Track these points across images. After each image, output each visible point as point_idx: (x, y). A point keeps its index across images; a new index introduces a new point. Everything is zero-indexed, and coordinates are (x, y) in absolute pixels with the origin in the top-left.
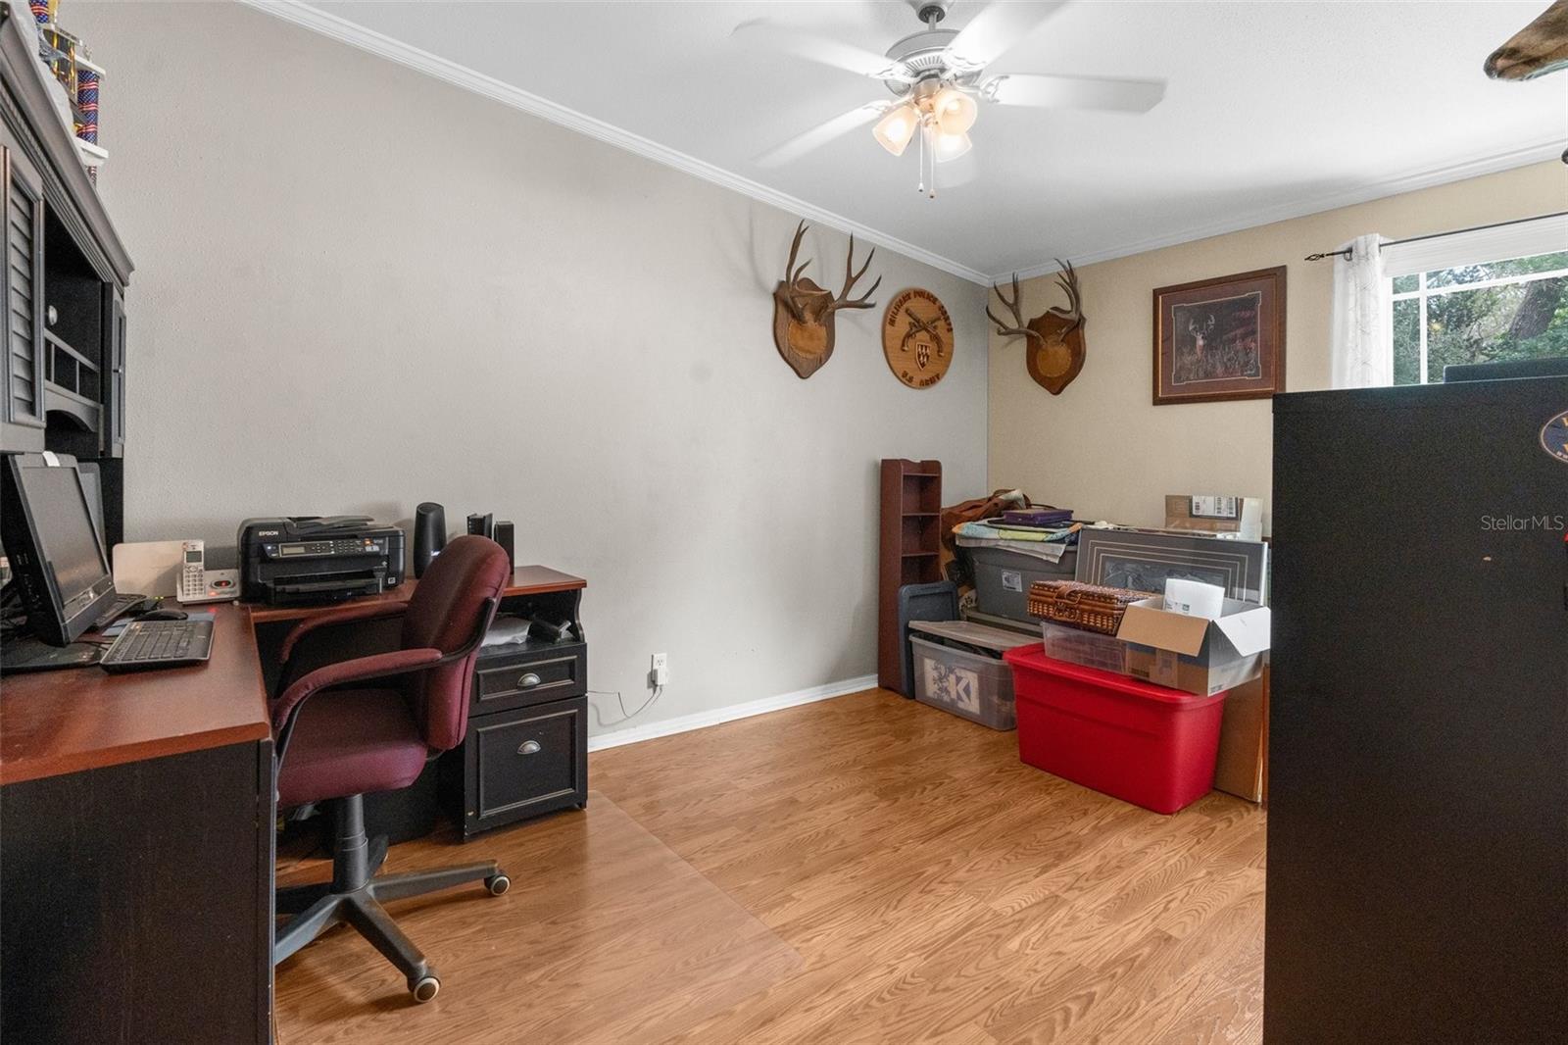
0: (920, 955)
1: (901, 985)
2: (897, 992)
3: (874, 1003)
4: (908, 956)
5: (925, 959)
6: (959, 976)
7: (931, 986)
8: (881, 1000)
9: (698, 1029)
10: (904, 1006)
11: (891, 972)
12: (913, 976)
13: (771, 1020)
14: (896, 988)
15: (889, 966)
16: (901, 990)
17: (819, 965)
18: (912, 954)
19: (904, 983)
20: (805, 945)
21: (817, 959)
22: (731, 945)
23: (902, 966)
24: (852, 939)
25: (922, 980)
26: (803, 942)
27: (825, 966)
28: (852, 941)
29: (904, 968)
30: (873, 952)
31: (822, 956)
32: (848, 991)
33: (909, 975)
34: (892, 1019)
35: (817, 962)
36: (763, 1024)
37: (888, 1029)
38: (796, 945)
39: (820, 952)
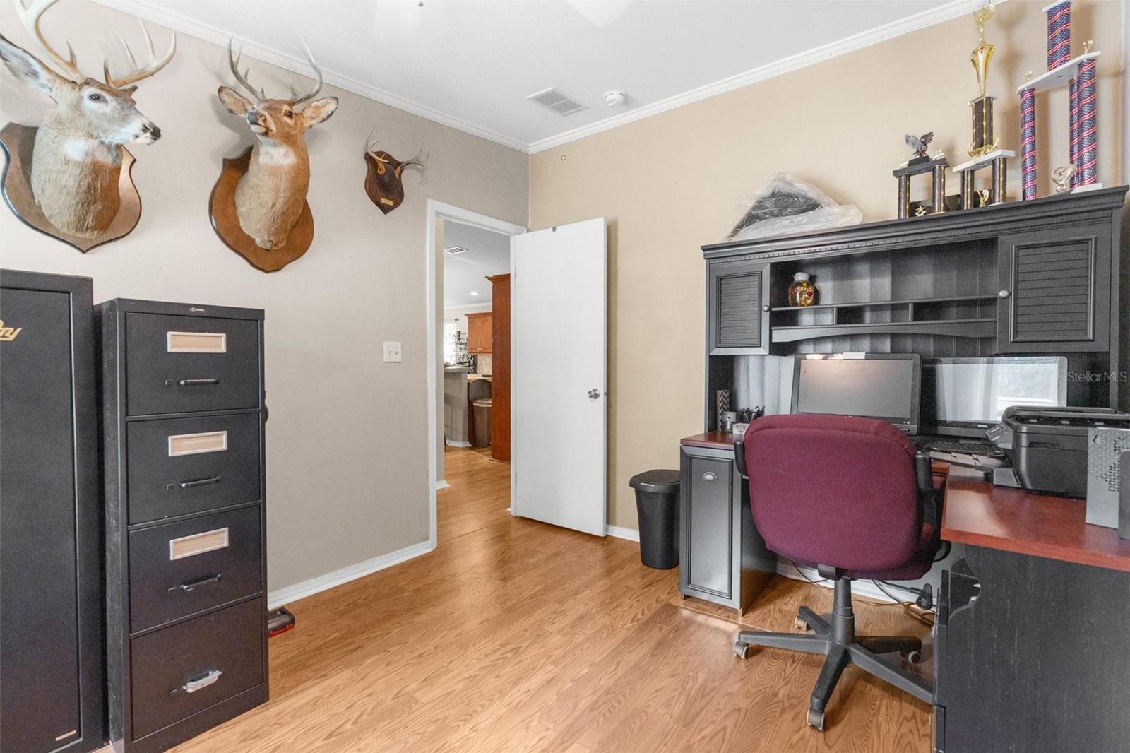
0: (450, 745)
1: (468, 718)
2: (471, 713)
3: (487, 703)
4: (459, 743)
5: (447, 742)
6: (423, 733)
7: (446, 722)
8: (483, 706)
9: (586, 671)
10: (467, 705)
11: (475, 726)
12: (459, 726)
13: (548, 682)
14: (472, 715)
15: (475, 731)
16: (468, 715)
17: (528, 720)
18: (456, 745)
19: (466, 720)
20: (543, 734)
21: (530, 725)
22: (598, 721)
23: (466, 732)
24: (506, 748)
25: (451, 725)
26: (545, 737)
27: (523, 721)
28: (505, 746)
29: (465, 731)
30: (488, 740)
31: (527, 728)
32: (505, 707)
33: (461, 727)
34: (475, 696)
35: (531, 722)
36: (552, 679)
37: (480, 689)
38: (549, 732)
39: (529, 731)
